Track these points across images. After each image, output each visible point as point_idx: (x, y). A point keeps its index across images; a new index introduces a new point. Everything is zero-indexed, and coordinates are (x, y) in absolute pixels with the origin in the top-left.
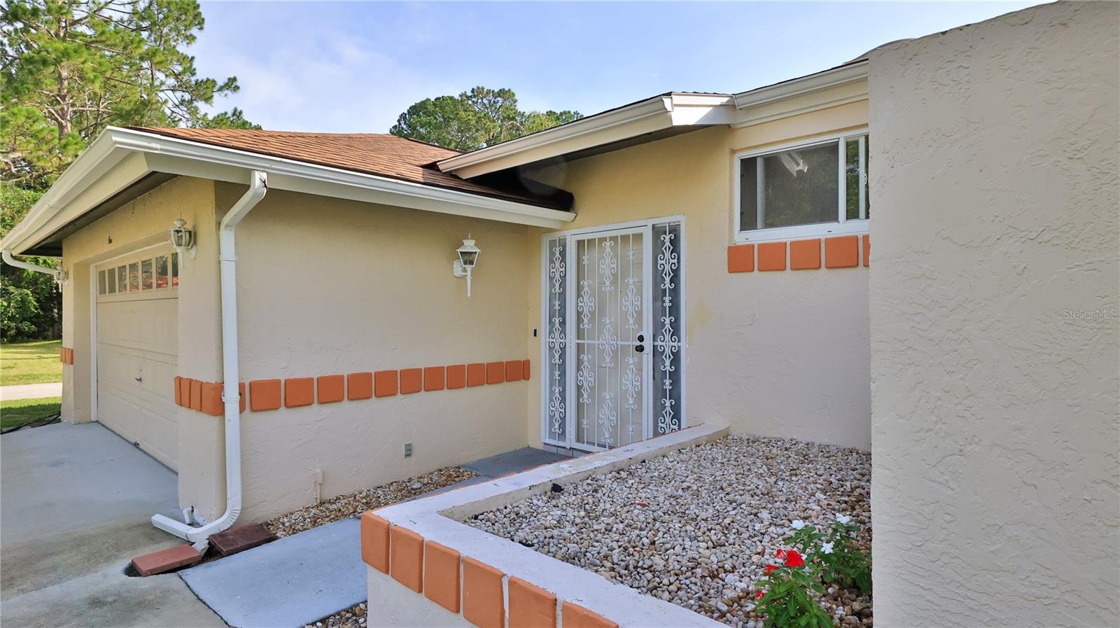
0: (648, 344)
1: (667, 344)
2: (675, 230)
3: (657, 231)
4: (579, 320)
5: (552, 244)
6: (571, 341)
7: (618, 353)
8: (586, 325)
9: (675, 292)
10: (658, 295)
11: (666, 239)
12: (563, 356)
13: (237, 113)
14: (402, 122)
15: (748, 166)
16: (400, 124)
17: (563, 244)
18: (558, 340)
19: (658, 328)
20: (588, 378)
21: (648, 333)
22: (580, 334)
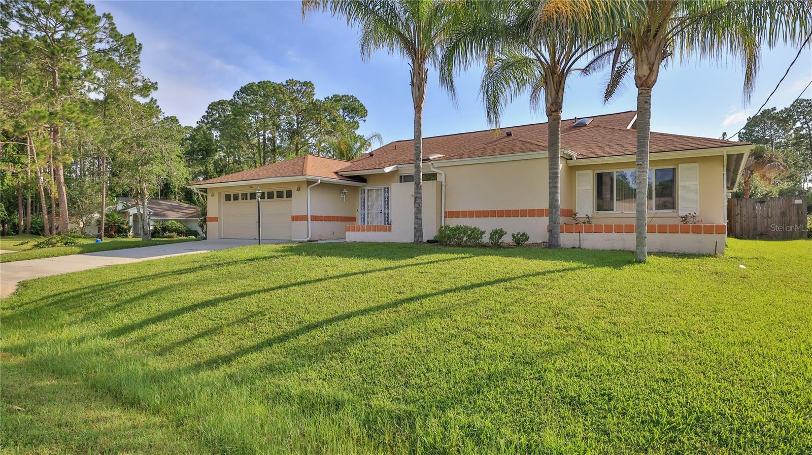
0: (383, 212)
1: (386, 211)
2: (388, 188)
3: (385, 188)
4: (368, 207)
5: (362, 190)
6: (366, 212)
7: (376, 214)
8: (370, 208)
9: (388, 201)
10: (385, 201)
11: (387, 190)
12: (364, 216)
13: (153, 100)
14: (236, 97)
15: (401, 177)
16: (235, 98)
17: (364, 190)
18: (363, 212)
19: (385, 207)
20: (370, 219)
21: (383, 209)
22: (368, 210)
